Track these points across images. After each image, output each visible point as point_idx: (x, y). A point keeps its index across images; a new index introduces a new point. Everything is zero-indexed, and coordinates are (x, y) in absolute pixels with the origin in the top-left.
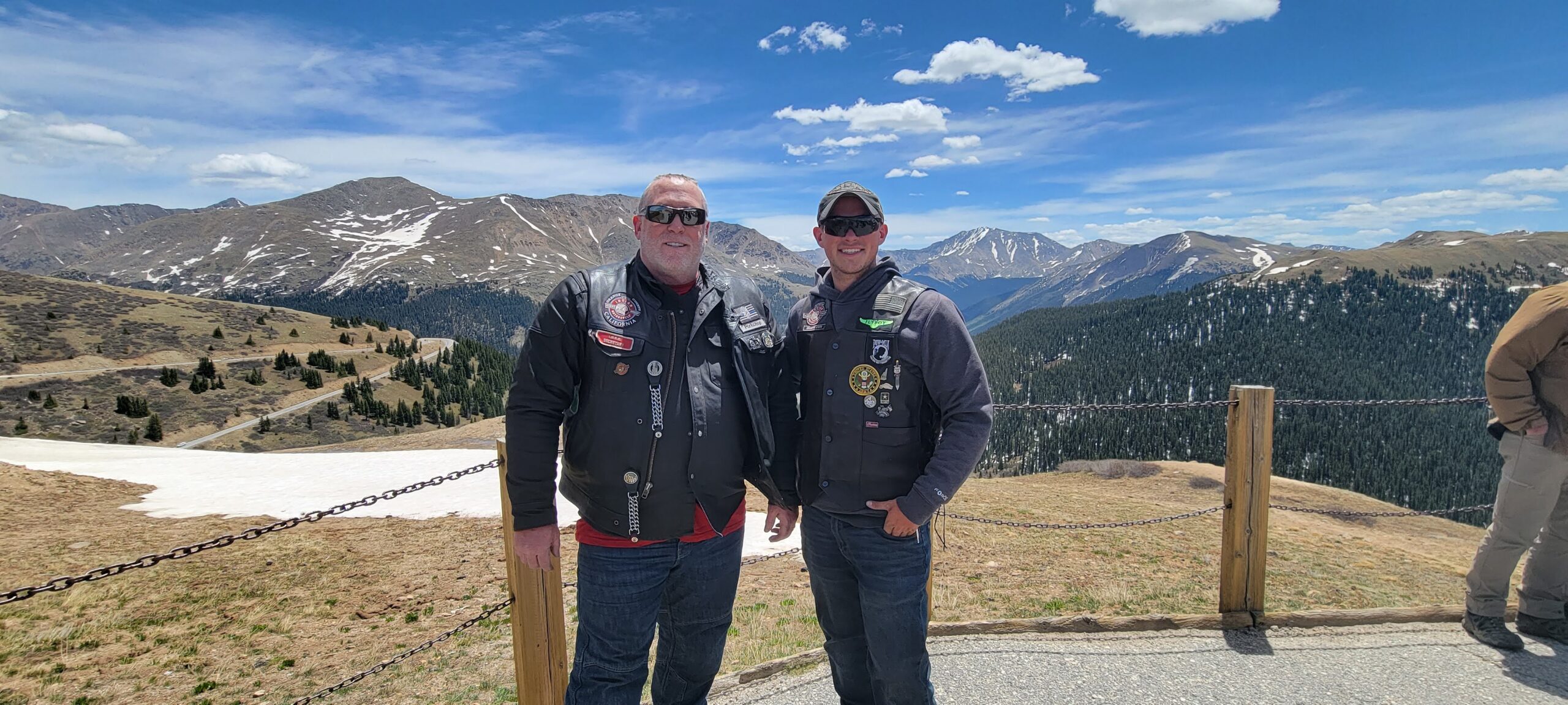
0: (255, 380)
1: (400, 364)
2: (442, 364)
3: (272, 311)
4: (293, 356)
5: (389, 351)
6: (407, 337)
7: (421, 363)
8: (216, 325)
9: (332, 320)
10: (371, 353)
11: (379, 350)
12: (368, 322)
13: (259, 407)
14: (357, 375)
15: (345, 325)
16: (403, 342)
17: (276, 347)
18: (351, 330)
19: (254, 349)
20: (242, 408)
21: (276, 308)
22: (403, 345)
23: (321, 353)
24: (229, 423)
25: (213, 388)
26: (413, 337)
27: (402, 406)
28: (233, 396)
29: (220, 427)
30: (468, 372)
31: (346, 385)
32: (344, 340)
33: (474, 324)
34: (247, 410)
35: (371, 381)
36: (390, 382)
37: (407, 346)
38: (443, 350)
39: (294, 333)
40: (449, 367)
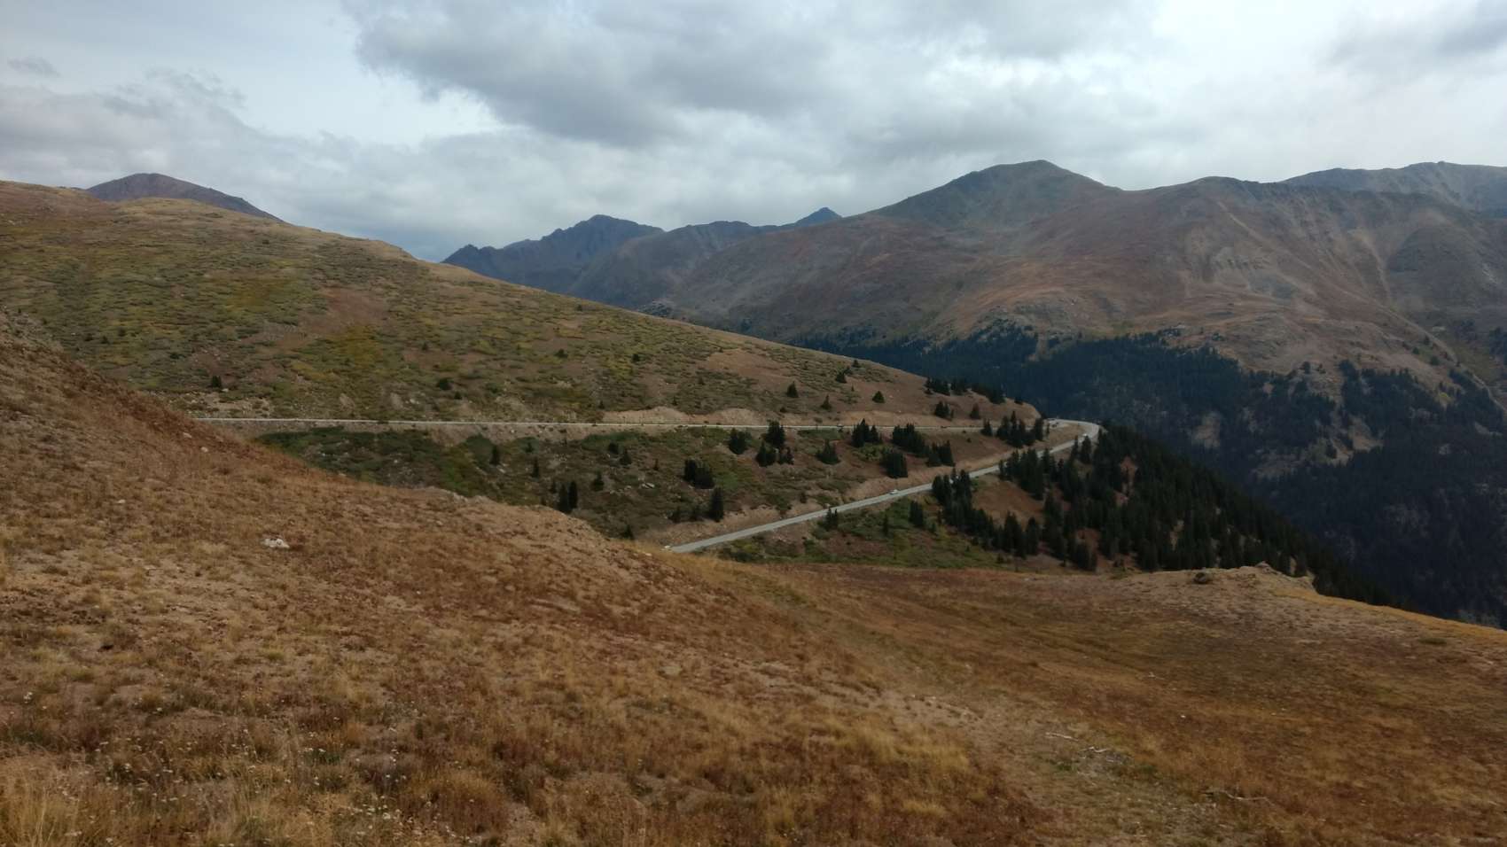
0: (828, 456)
1: (1015, 455)
2: (1077, 462)
3: (856, 365)
4: (874, 428)
5: (1001, 434)
6: (1029, 415)
7: (1046, 457)
8: (789, 381)
9: (928, 382)
10: (975, 434)
11: (987, 431)
12: (976, 389)
13: (828, 493)
14: (954, 465)
15: (945, 392)
16: (1021, 422)
17: (855, 414)
18: (952, 398)
19: (830, 414)
20: (809, 492)
21: (860, 361)
22: (1022, 426)
23: (910, 428)
24: (793, 511)
25: (780, 462)
26: (1036, 415)
27: (1011, 520)
28: (800, 475)
29: (783, 514)
30: (1117, 479)
31: (937, 479)
32: (941, 412)
33: (1135, 403)
34: (813, 497)
35: (972, 475)
36: (996, 480)
37: (1028, 429)
38: (1081, 441)
39: (878, 398)
40: (1090, 469)
